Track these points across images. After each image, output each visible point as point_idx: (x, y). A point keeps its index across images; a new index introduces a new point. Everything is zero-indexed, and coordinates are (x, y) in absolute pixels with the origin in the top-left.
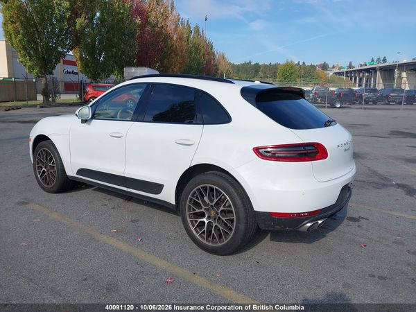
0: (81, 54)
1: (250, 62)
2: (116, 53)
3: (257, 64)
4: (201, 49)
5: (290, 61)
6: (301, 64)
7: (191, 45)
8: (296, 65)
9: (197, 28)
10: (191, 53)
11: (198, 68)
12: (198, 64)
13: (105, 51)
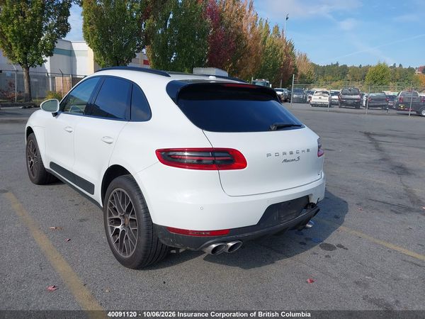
0: (154, 54)
1: (337, 64)
2: (186, 53)
3: (345, 67)
4: (279, 50)
5: (382, 63)
6: (397, 66)
7: (268, 45)
8: (391, 67)
9: (276, 28)
10: (267, 54)
11: (274, 69)
12: (275, 65)
13: (176, 52)
